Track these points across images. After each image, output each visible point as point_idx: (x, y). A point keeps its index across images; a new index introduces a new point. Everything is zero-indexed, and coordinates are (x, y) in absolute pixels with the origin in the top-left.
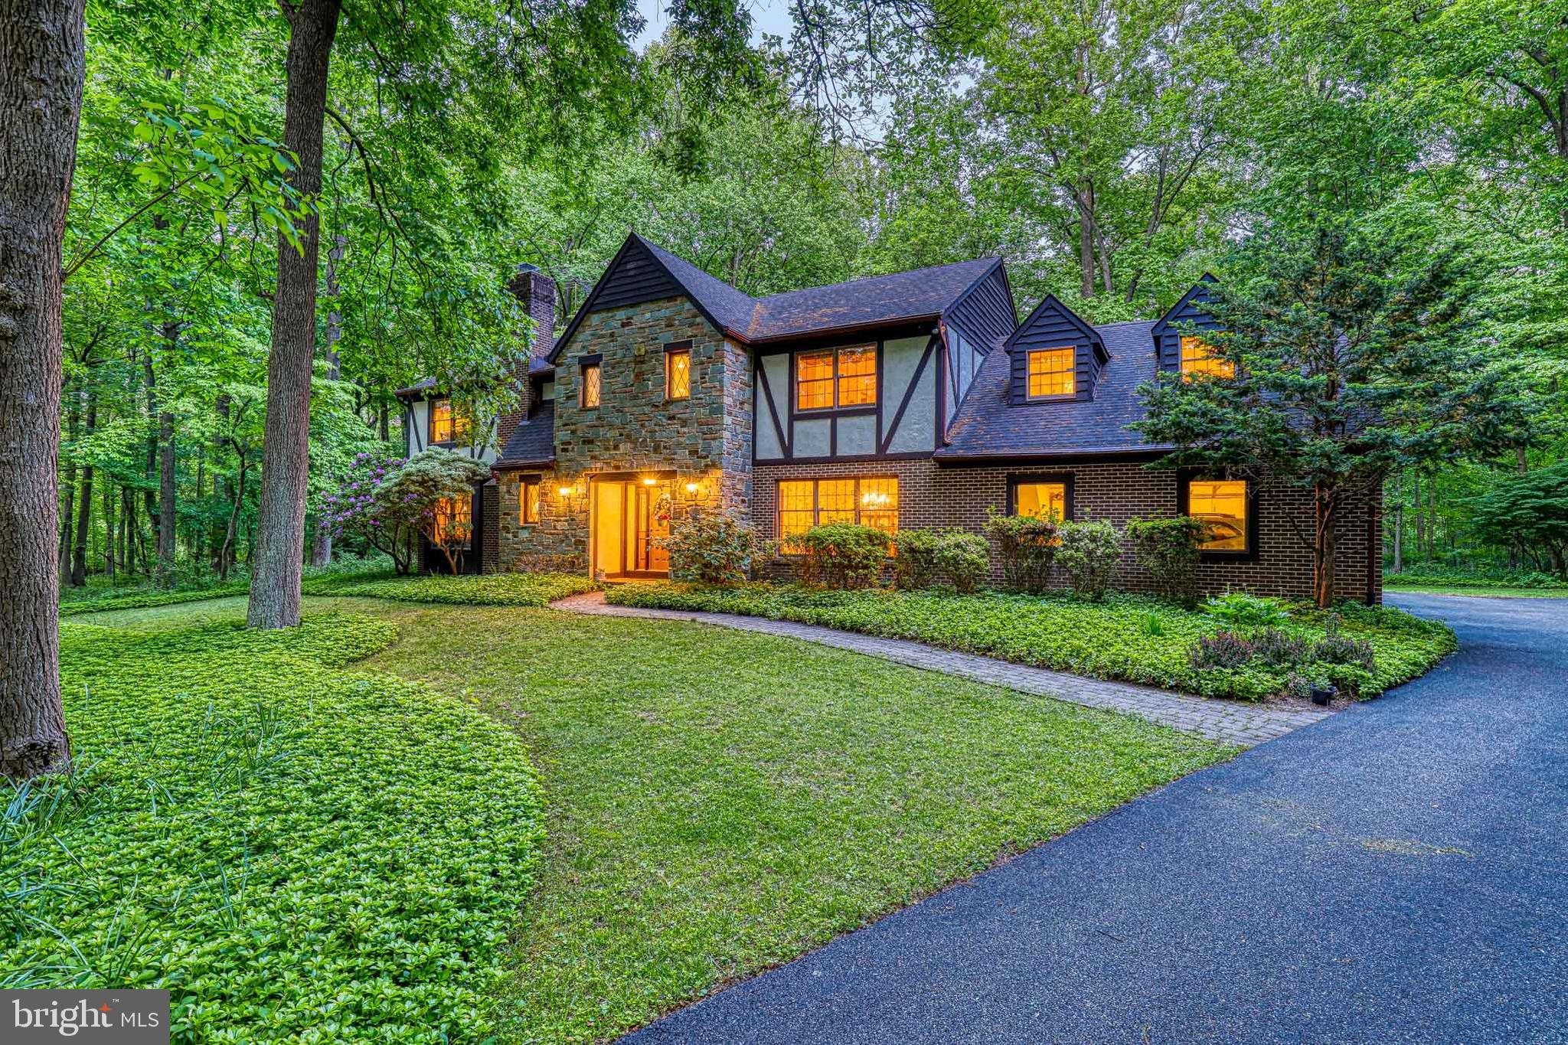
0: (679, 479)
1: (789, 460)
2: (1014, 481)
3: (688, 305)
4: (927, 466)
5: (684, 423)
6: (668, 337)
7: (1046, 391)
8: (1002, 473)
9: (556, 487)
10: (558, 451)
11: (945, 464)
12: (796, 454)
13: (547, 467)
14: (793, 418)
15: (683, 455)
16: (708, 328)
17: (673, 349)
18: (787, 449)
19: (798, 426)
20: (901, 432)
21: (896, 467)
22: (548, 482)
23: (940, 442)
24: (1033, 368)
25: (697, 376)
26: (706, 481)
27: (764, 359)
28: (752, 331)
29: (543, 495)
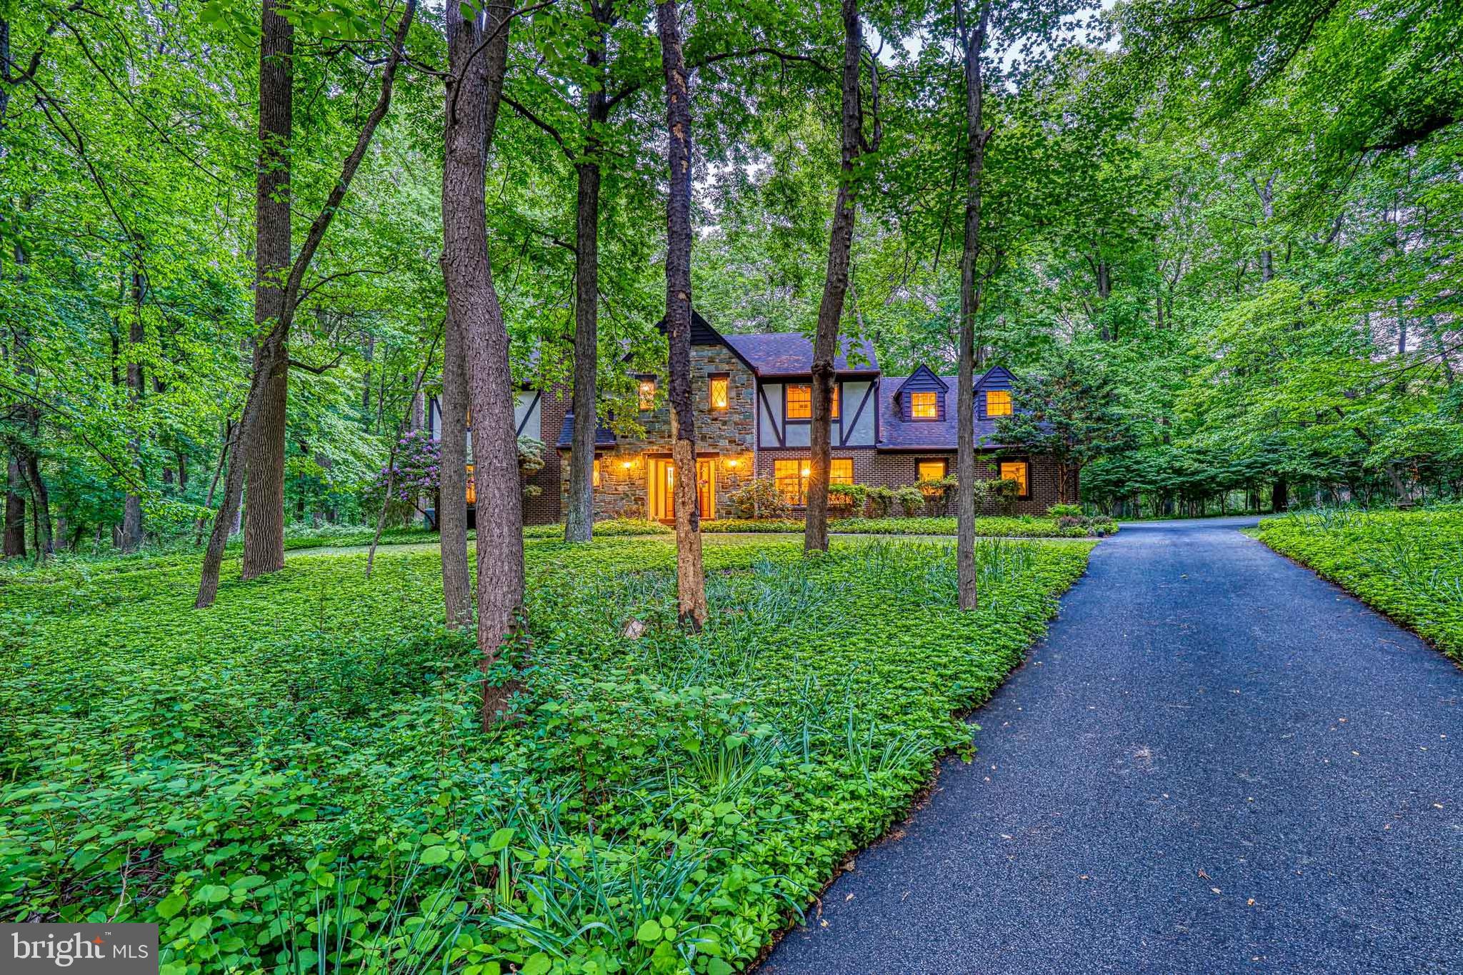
0: (721, 458)
1: (783, 447)
2: (918, 461)
3: (725, 351)
4: (871, 453)
5: (725, 423)
6: (711, 369)
7: (921, 415)
8: (912, 458)
9: (616, 462)
10: (618, 438)
11: (880, 452)
12: (788, 444)
13: (610, 448)
14: (785, 423)
15: (724, 443)
16: (741, 366)
17: (712, 376)
18: (782, 441)
19: (788, 427)
20: (854, 433)
21: (853, 453)
22: (608, 459)
23: (878, 440)
24: (914, 402)
25: (733, 394)
26: (742, 460)
27: (764, 386)
28: (764, 370)
29: (604, 468)
